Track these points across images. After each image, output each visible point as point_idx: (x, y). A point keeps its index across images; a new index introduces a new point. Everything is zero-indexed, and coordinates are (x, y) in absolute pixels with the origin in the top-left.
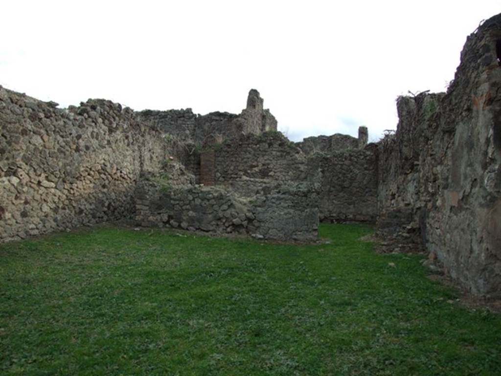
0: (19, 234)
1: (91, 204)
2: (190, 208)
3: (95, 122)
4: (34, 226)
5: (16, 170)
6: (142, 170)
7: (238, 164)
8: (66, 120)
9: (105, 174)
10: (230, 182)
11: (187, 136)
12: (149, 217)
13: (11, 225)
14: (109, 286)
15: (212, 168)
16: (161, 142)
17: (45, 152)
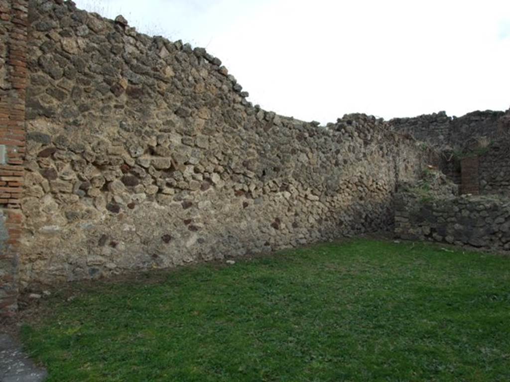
0: (292, 242)
1: (349, 216)
2: (456, 220)
3: (351, 136)
4: (303, 236)
5: (288, 186)
6: (397, 181)
8: (326, 137)
9: (362, 187)
10: (500, 190)
11: (441, 142)
12: (409, 229)
13: (285, 234)
14: (381, 298)
15: (476, 175)
16: (416, 150)
17: (310, 168)
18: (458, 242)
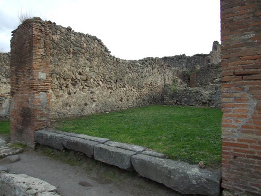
0: (127, 107)
1: (147, 97)
2: (185, 97)
3: (147, 66)
4: (131, 105)
5: (125, 86)
6: (165, 84)
7: (207, 78)
8: (138, 67)
9: (152, 86)
10: (204, 86)
11: (183, 67)
12: (169, 101)
13: (124, 104)
15: (196, 81)
16: (172, 71)
17: (132, 79)
18: (186, 105)
